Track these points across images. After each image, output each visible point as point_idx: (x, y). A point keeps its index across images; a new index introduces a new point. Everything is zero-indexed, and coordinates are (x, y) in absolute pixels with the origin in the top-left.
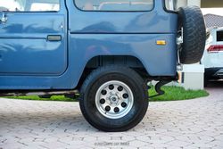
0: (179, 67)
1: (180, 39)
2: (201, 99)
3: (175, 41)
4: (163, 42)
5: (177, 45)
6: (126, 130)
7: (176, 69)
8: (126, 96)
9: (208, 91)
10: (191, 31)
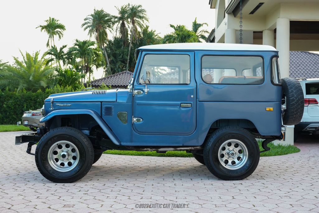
0: (283, 129)
1: (284, 107)
2: (293, 155)
3: (280, 108)
4: (272, 109)
5: (281, 111)
6: (242, 179)
7: (280, 130)
8: (240, 152)
9: (299, 147)
10: (293, 100)
